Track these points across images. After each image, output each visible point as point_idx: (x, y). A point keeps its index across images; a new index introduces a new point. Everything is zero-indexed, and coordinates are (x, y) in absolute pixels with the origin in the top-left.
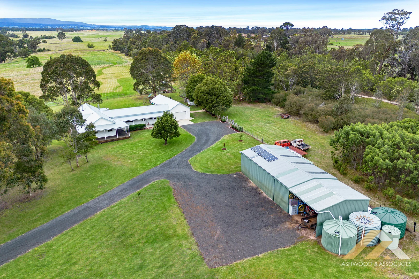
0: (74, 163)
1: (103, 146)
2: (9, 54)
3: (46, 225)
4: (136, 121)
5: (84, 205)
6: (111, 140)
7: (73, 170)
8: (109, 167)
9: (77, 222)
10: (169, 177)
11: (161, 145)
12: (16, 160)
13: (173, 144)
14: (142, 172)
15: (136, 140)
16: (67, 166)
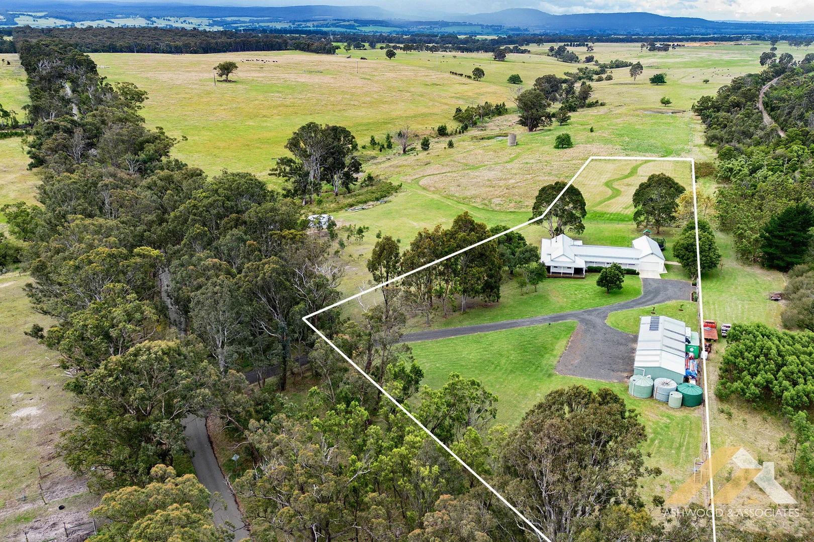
0: (525, 289)
1: (557, 280)
2: (543, 118)
3: (490, 324)
4: (599, 263)
5: (515, 321)
6: (566, 276)
7: (522, 295)
8: (548, 300)
9: (505, 328)
10: (582, 321)
11: (603, 292)
12: (486, 278)
13: (615, 294)
14: (568, 311)
15: (588, 282)
16: (519, 290)
